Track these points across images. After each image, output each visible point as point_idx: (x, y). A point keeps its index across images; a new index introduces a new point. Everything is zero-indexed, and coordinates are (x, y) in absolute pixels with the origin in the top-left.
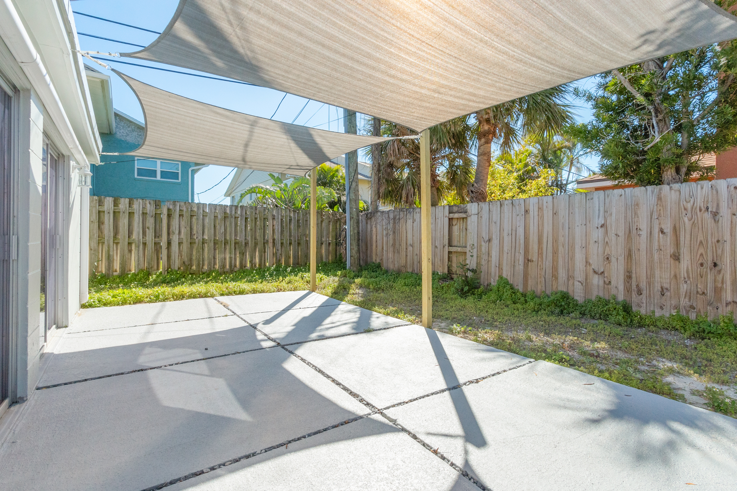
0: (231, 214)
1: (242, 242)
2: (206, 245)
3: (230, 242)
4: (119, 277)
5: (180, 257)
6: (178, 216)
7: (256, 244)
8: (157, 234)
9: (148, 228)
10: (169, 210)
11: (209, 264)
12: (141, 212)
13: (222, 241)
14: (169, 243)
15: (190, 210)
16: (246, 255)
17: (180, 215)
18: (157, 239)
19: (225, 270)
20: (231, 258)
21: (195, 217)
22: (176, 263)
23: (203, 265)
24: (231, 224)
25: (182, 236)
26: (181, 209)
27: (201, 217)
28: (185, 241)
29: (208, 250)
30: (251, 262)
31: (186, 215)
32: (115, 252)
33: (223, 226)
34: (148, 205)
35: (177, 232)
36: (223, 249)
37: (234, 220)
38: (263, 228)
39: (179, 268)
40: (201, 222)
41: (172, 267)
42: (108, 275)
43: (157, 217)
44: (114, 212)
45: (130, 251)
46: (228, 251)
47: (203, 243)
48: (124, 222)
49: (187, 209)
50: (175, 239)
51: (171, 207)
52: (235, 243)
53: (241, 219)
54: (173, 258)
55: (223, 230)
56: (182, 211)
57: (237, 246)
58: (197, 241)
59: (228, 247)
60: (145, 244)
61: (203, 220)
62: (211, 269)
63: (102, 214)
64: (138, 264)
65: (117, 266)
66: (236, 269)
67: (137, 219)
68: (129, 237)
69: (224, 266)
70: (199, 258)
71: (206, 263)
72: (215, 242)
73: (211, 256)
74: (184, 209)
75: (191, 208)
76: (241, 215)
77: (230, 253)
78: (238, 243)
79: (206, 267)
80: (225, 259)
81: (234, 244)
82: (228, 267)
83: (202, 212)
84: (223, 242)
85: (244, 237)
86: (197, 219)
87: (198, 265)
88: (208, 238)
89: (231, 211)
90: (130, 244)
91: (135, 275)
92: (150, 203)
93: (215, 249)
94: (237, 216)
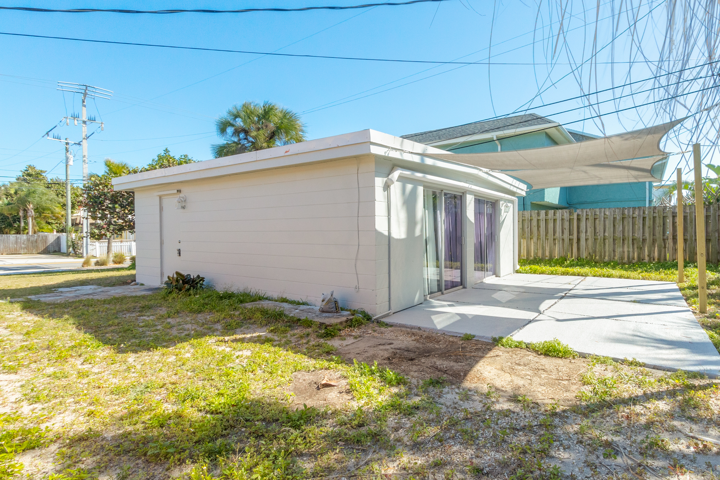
0: (629, 215)
1: (639, 239)
2: (607, 241)
3: (628, 238)
4: (549, 260)
5: (587, 250)
6: (585, 219)
7: (654, 241)
8: (571, 233)
9: (565, 229)
10: (578, 215)
11: (610, 255)
12: (561, 218)
13: (620, 238)
14: (579, 240)
15: (593, 214)
16: (644, 250)
17: (586, 219)
18: (570, 236)
19: (624, 262)
20: (628, 251)
21: (598, 219)
22: (584, 255)
23: (605, 256)
24: (629, 223)
25: (589, 234)
26: (587, 214)
27: (603, 219)
28: (590, 238)
29: (609, 245)
30: (649, 256)
31: (591, 218)
32: (547, 244)
33: (621, 225)
34: (565, 213)
35: (584, 231)
36: (621, 244)
37: (631, 219)
38: (662, 225)
39: (586, 258)
40: (602, 222)
41: (581, 257)
42: (543, 258)
43: (570, 221)
44: (546, 219)
45: (555, 244)
46: (626, 246)
47: (604, 239)
48: (551, 225)
49: (592, 213)
50: (583, 236)
51: (580, 213)
52: (633, 240)
53: (639, 219)
54: (581, 249)
55: (621, 228)
56: (588, 215)
57: (635, 241)
58: (599, 237)
59: (626, 242)
60: (563, 240)
61: (604, 221)
62: (610, 259)
63: (539, 221)
64: (559, 253)
65: (547, 254)
66: (634, 261)
67: (558, 223)
68: (554, 235)
69: (622, 258)
70: (601, 250)
71: (607, 254)
72: (614, 238)
73: (611, 249)
74: (590, 214)
75: (595, 212)
76: (639, 215)
77: (628, 247)
78: (635, 239)
79: (607, 258)
80: (624, 252)
81: (631, 240)
82: (626, 259)
83: (603, 215)
84: (622, 238)
85: (642, 234)
86: (600, 221)
87: (601, 256)
88: (609, 235)
89: (629, 212)
90: (554, 239)
91: (557, 260)
92: (566, 212)
93: (614, 244)
94: (635, 216)
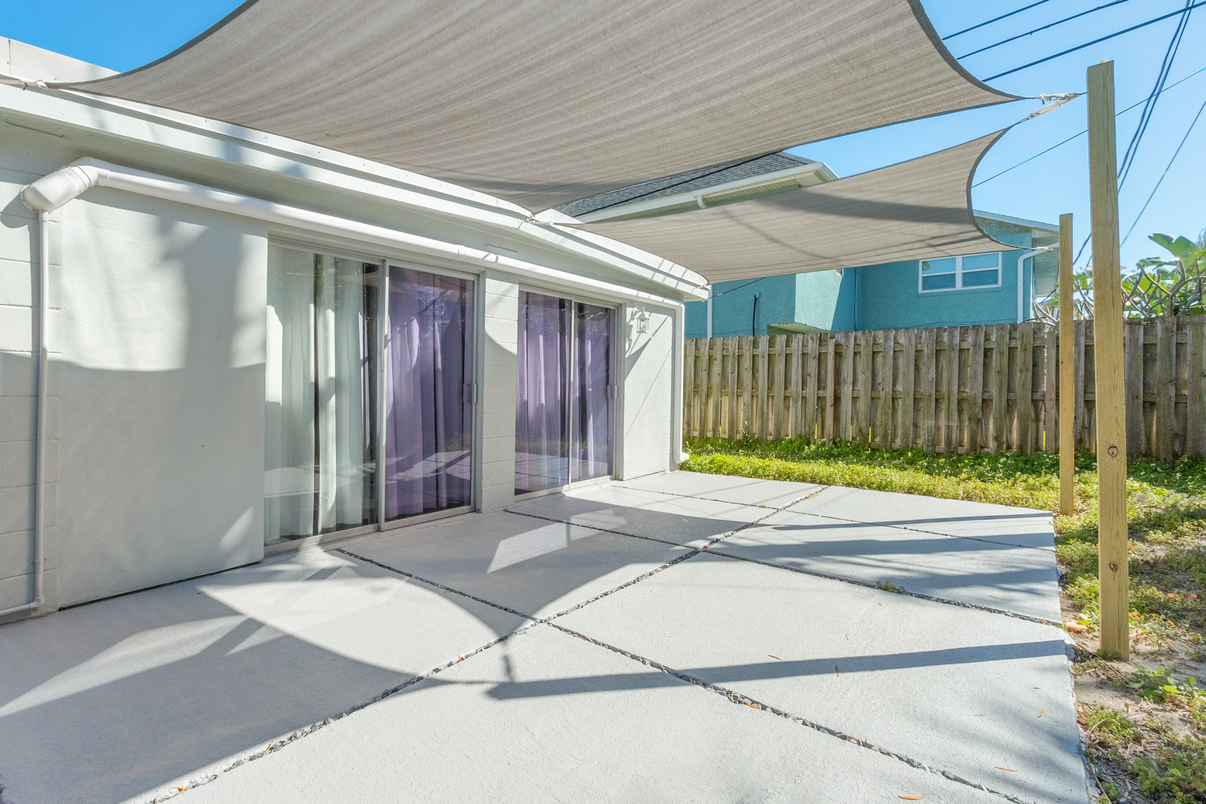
0: (951, 345)
1: (975, 399)
2: (900, 401)
3: (949, 396)
4: (773, 442)
5: (855, 421)
6: (852, 354)
7: (1010, 405)
8: (821, 385)
9: (809, 375)
10: (837, 346)
11: (905, 436)
12: (800, 352)
13: (930, 396)
14: (837, 399)
15: (871, 343)
16: (987, 425)
17: (855, 354)
18: (820, 392)
19: (937, 450)
20: (949, 427)
21: (881, 354)
22: (850, 432)
23: (895, 436)
24: (950, 362)
25: (860, 386)
26: (858, 342)
27: (892, 353)
28: (862, 394)
29: (904, 411)
30: (997, 438)
31: (865, 352)
32: (770, 408)
33: (934, 367)
34: (810, 341)
35: (850, 380)
36: (933, 410)
37: (957, 355)
38: (1031, 367)
39: (854, 439)
40: (890, 362)
41: (842, 435)
42: (762, 437)
43: (821, 357)
44: (769, 355)
45: (788, 408)
46: (943, 415)
47: (893, 399)
48: (780, 367)
49: (867, 341)
50: (847, 391)
51: (843, 341)
52: (960, 402)
53: (975, 353)
54: (843, 420)
55: (932, 375)
56: (859, 345)
57: (965, 406)
58: (882, 394)
59: (944, 406)
60: (804, 398)
61: (895, 358)
62: (907, 443)
63: (756, 358)
64: (796, 427)
65: (771, 428)
66: (961, 450)
67: (796, 362)
68: (786, 388)
69: (934, 442)
70: (887, 424)
71: (900, 432)
72: (917, 396)
73: (909, 423)
74: (863, 342)
75: (875, 339)
76: (975, 345)
77: (948, 418)
78: (966, 399)
79: (898, 442)
80: (938, 428)
81: (956, 402)
82: (943, 445)
83: (892, 345)
84: (934, 396)
85: (981, 388)
86: (884, 357)
87: (885, 435)
88: (904, 389)
89: (951, 338)
90: (786, 398)
91: (791, 442)
92: (812, 339)
93: (916, 409)
94: (965, 345)
